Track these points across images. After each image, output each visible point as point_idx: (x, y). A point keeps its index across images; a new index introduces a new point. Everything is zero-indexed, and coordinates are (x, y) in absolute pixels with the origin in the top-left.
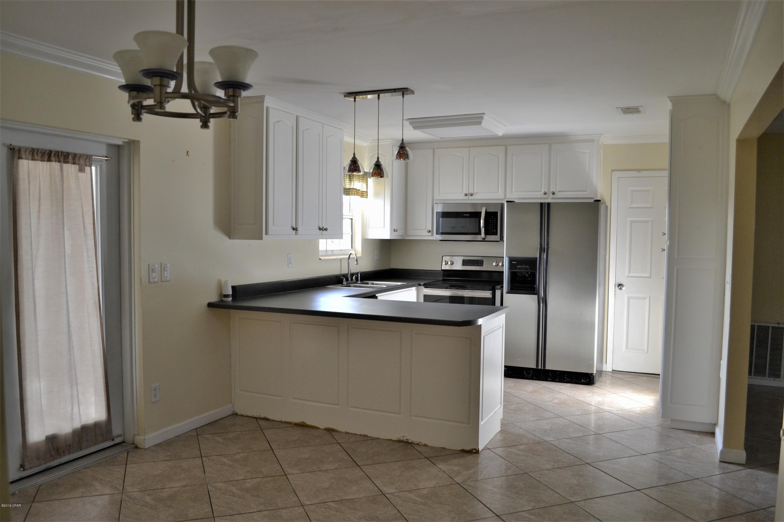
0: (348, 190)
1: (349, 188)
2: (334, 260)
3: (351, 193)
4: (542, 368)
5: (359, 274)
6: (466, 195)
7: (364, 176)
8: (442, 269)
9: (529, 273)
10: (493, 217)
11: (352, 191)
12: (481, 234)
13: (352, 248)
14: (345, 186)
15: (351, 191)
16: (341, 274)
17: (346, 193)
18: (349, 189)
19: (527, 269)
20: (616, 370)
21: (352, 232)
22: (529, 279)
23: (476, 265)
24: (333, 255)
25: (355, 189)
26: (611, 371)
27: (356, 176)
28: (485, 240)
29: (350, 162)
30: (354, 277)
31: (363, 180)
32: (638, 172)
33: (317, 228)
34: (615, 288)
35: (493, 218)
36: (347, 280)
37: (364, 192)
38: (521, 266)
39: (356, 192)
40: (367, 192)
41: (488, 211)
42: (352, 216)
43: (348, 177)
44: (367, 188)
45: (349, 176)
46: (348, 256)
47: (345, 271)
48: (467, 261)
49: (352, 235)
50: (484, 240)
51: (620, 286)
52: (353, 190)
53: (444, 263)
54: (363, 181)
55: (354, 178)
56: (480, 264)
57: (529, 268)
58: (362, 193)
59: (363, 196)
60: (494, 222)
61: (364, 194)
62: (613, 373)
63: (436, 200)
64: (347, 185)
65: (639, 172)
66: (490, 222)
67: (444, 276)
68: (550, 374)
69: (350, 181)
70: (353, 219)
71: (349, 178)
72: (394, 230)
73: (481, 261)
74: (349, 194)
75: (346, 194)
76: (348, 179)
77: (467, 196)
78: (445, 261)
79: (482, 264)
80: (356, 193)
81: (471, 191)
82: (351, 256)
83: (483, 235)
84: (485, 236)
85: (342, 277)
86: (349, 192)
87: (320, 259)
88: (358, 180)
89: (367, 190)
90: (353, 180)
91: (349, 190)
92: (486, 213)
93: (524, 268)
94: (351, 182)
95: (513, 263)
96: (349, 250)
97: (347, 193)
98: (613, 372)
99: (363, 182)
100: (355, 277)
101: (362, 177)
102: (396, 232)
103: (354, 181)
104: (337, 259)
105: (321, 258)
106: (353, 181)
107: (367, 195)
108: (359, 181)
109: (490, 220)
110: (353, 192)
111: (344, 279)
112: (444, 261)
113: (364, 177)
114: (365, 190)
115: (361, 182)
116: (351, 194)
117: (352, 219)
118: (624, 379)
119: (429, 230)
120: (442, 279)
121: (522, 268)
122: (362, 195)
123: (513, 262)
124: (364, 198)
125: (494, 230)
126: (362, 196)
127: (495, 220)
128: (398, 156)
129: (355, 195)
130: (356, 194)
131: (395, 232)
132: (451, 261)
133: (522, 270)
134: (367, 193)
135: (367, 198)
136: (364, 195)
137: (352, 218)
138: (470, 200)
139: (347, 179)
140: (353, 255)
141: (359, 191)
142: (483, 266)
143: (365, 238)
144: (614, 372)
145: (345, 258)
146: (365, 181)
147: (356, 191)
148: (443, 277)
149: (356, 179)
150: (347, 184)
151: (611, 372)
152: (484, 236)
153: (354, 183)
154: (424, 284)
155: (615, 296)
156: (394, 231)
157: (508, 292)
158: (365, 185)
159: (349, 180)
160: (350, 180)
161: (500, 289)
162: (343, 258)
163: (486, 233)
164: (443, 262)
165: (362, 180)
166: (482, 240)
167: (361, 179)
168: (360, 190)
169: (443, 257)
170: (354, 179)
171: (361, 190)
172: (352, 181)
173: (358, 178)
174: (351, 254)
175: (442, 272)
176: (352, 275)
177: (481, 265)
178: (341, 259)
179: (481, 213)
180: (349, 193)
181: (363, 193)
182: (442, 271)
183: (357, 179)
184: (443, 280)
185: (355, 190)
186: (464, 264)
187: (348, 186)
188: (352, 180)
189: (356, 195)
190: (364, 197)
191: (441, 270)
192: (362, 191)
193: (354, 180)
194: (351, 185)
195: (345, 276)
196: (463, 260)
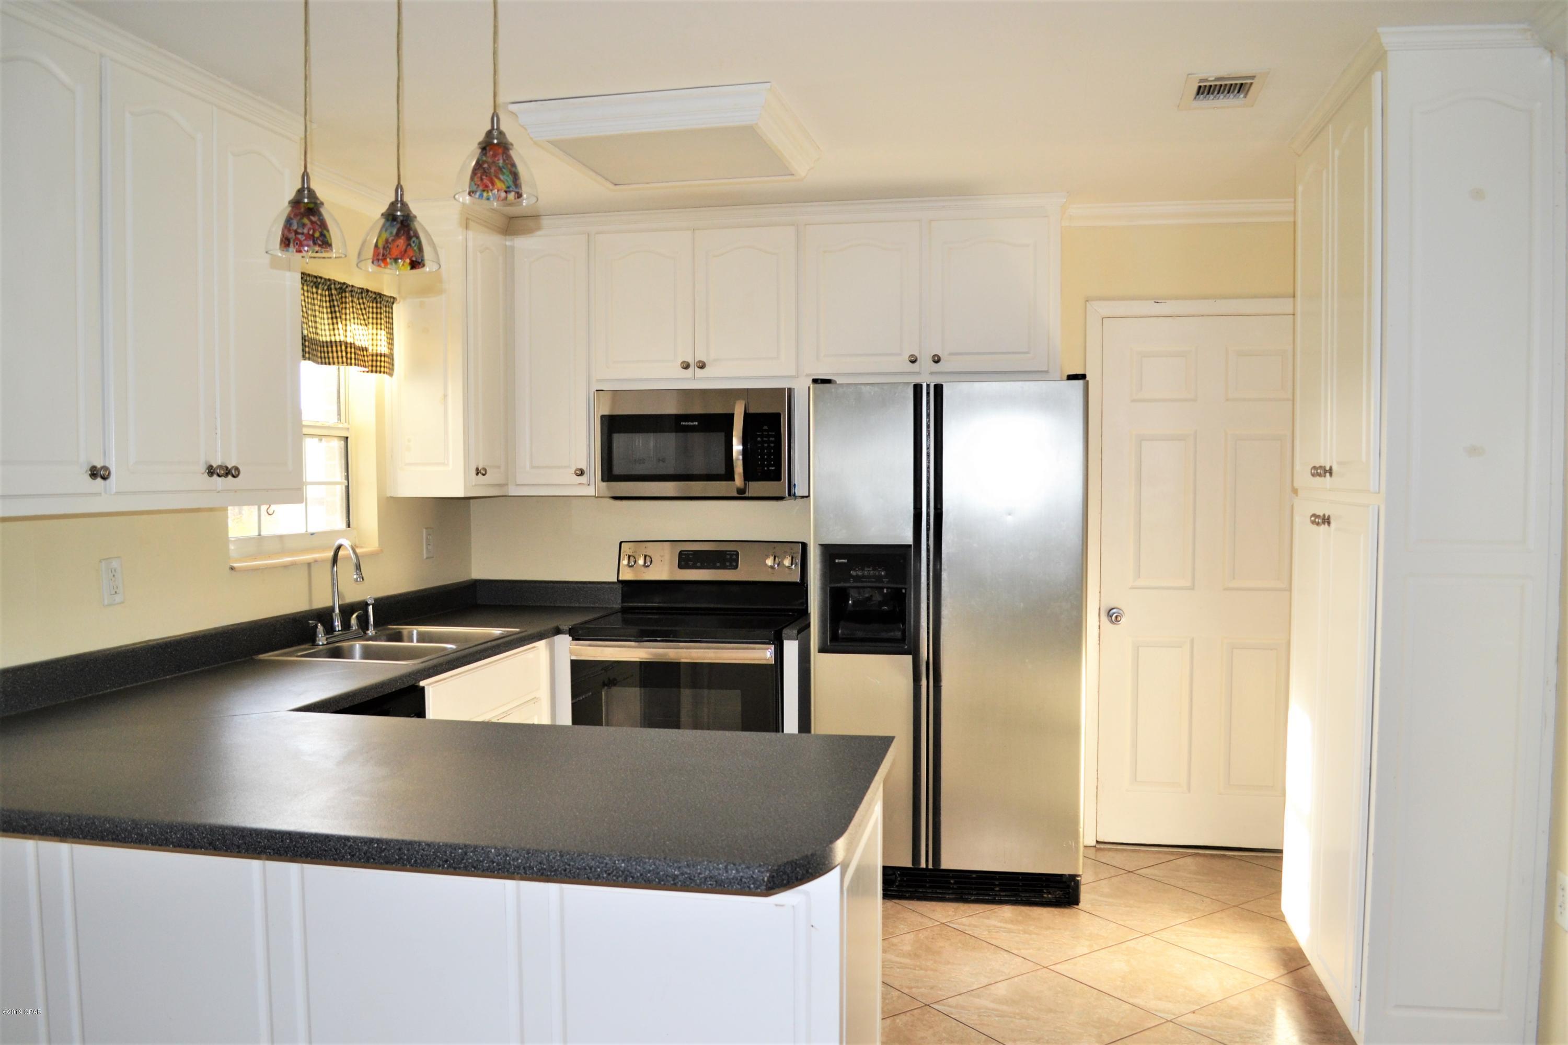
0: (327, 347)
1: (329, 340)
2: (286, 567)
3: (338, 358)
4: (930, 866)
5: (370, 608)
6: (686, 366)
7: (381, 308)
8: (620, 578)
9: (885, 591)
10: (766, 428)
11: (341, 351)
12: (733, 479)
13: (349, 526)
14: (317, 334)
15: (337, 352)
16: (309, 611)
17: (321, 358)
18: (329, 344)
19: (879, 579)
20: (1106, 840)
21: (347, 478)
22: (886, 608)
23: (718, 565)
24: (283, 552)
25: (351, 343)
26: (1094, 843)
27: (353, 307)
28: (747, 495)
29: (289, 209)
30: (354, 616)
31: (377, 318)
32: (1155, 302)
33: (203, 468)
34: (1100, 621)
35: (766, 430)
36: (330, 629)
37: (381, 356)
38: (863, 569)
39: (355, 354)
40: (391, 356)
41: (752, 410)
42: (348, 429)
43: (326, 307)
44: (392, 344)
45: (328, 304)
46: (332, 553)
47: (322, 600)
48: (691, 554)
49: (348, 487)
50: (741, 495)
51: (1113, 616)
52: (343, 348)
53: (625, 562)
54: (377, 324)
55: (348, 311)
56: (728, 564)
57: (885, 577)
58: (375, 358)
59: (378, 369)
60: (769, 442)
61: (381, 361)
62: (1098, 850)
63: (598, 381)
64: (323, 333)
65: (1157, 302)
66: (759, 442)
67: (625, 598)
68: (952, 881)
69: (332, 318)
70: (349, 439)
71: (329, 310)
72: (477, 469)
73: (732, 555)
74: (331, 360)
75: (319, 360)
76: (327, 313)
77: (690, 370)
78: (626, 557)
79: (734, 564)
80: (355, 359)
81: (701, 357)
82: (341, 553)
83: (739, 481)
84: (745, 484)
85: (311, 622)
86: (330, 355)
87: (232, 568)
88: (361, 317)
89: (392, 349)
90: (344, 317)
91: (330, 349)
92: (748, 417)
93: (869, 577)
94: (337, 323)
95: (839, 563)
96: (338, 534)
97: (325, 358)
98: (1098, 846)
99: (379, 326)
100: (357, 617)
101: (375, 310)
102: (484, 475)
103: (348, 322)
104: (293, 565)
105: (235, 565)
106: (344, 322)
107: (393, 365)
108: (363, 322)
109: (759, 436)
110: (344, 354)
111: (320, 627)
112: (624, 557)
113: (379, 311)
114: (384, 349)
115: (370, 326)
116: (336, 360)
117: (347, 438)
118: (1139, 872)
119: (580, 467)
120: (620, 607)
121: (863, 576)
122: (376, 366)
123: (837, 561)
124: (382, 374)
125: (769, 465)
126: (374, 369)
127: (772, 436)
128: (476, 179)
129: (351, 364)
130: (353, 361)
131: (480, 474)
132: (645, 556)
133: (866, 582)
134: (393, 360)
135: (391, 375)
136: (381, 367)
137: (346, 436)
138: (701, 379)
139: (323, 313)
140: (346, 548)
141: (365, 353)
142: (736, 567)
143: (389, 496)
144: (1102, 846)
145: (323, 561)
146: (383, 322)
147: (353, 350)
148: (623, 601)
149: (352, 315)
150: (323, 327)
151: (1095, 846)
152: (743, 483)
153: (346, 325)
154: (570, 629)
155: (1099, 640)
156: (477, 474)
157: (822, 650)
158: (383, 334)
159: (330, 316)
160: (334, 315)
161: (797, 640)
162: (316, 561)
163: (749, 476)
164: (623, 559)
165: (375, 321)
166: (735, 494)
167: (371, 315)
168: (367, 350)
169: (623, 544)
170: (346, 314)
171: (370, 351)
172: (339, 320)
173: (360, 312)
174: (339, 548)
175: (619, 586)
176: (347, 610)
177: (731, 565)
178: (309, 565)
179: (730, 418)
180: (329, 358)
181: (379, 358)
182: (621, 586)
183: (356, 315)
184: (624, 610)
185: (351, 348)
186: (683, 563)
187: (326, 335)
188: (341, 317)
189: (355, 365)
190: (380, 372)
191: (616, 580)
192: (375, 352)
193: (348, 317)
194: (336, 332)
195: (324, 616)
196: (681, 553)
